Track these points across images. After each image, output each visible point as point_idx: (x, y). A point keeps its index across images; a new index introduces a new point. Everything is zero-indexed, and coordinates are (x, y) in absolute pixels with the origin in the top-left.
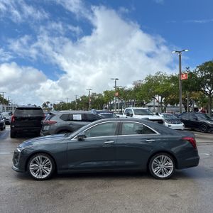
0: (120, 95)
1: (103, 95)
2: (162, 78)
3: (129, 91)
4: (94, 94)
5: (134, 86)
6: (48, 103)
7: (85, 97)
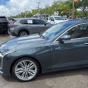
4: (27, 11)
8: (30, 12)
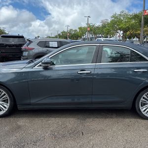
0: (91, 30)
1: (78, 30)
2: (125, 16)
3: (97, 27)
4: (71, 30)
5: (101, 24)
6: (38, 37)
7: (64, 32)
8: (76, 30)
